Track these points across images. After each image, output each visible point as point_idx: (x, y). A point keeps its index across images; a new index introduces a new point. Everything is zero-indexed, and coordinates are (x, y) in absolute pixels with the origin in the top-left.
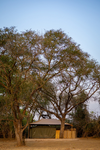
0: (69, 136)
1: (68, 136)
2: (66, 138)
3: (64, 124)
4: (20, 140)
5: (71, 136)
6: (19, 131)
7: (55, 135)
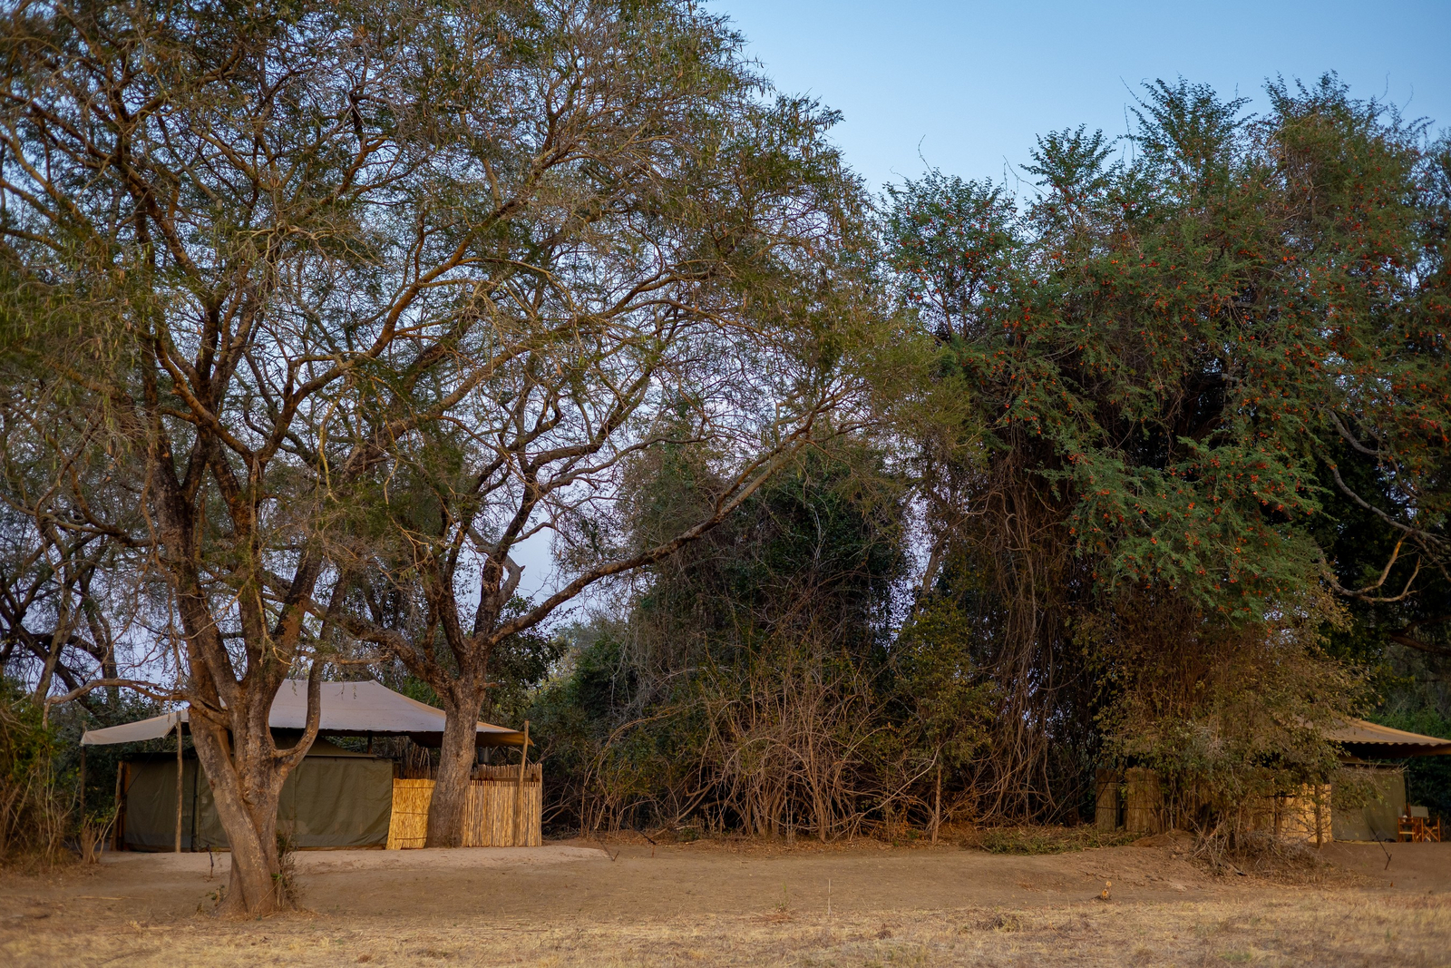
0: (497, 825)
1: (489, 828)
2: (479, 845)
3: (473, 726)
4: (266, 858)
5: (516, 826)
6: (250, 782)
7: (385, 816)
